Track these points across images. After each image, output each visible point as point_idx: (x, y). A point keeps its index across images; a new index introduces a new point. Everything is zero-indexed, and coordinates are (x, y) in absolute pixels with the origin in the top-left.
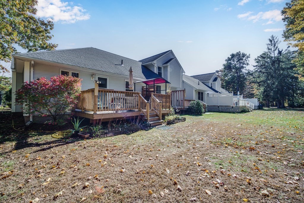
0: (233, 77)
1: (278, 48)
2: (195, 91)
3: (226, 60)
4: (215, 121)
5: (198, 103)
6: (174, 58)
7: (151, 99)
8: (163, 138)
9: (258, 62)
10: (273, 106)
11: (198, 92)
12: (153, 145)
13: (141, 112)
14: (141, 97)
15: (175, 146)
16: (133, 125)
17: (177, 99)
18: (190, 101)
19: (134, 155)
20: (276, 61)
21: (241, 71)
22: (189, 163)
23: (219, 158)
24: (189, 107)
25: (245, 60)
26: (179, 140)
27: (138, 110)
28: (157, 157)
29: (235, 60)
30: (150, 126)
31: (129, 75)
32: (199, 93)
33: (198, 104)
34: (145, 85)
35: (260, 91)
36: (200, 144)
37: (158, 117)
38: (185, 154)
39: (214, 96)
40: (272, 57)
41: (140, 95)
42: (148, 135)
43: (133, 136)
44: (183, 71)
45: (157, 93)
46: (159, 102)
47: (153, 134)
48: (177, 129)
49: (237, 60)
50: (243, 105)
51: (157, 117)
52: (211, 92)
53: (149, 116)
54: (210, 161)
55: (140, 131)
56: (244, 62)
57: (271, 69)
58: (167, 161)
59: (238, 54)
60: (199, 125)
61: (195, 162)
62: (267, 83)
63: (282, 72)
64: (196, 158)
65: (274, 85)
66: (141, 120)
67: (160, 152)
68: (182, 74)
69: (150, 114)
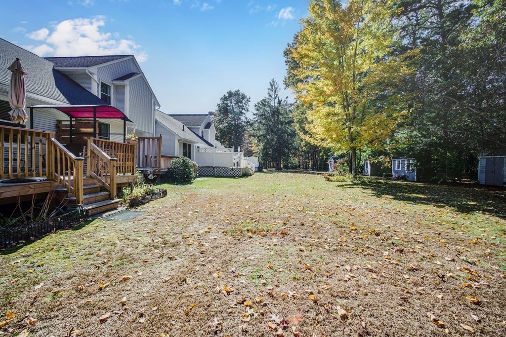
0: (230, 126)
1: (278, 96)
2: (179, 140)
3: (221, 99)
4: (215, 192)
5: (184, 161)
6: (138, 74)
7: (86, 151)
8: (128, 242)
9: (257, 110)
10: (270, 167)
11: (184, 143)
12: (105, 269)
13: (57, 183)
14: (55, 145)
15: (161, 256)
16: (28, 218)
17: (146, 154)
18: (171, 158)
19: (39, 324)
20: (276, 112)
21: (240, 119)
22: (206, 294)
23: (251, 262)
24: (168, 168)
25: (245, 104)
26: (167, 239)
27: (45, 178)
28: (123, 304)
29: (233, 101)
30: (87, 216)
31: (9, 82)
32: (185, 145)
33: (185, 164)
34: (67, 118)
35: (260, 148)
36: (209, 241)
37: (107, 193)
38: (191, 272)
39: (207, 151)
40: (272, 106)
41: (53, 139)
42: (82, 242)
43: (32, 251)
44: (157, 103)
45: (100, 138)
46: (109, 158)
47: (97, 235)
48: (154, 214)
49: (235, 102)
50: (245, 166)
51: (103, 193)
52: (202, 145)
53: (81, 192)
54: (241, 274)
55: (56, 233)
56: (243, 106)
57: (271, 121)
58: (155, 308)
59: (237, 93)
60: (193, 201)
61: (218, 288)
62: (267, 138)
63: (280, 126)
64: (215, 275)
65: (273, 141)
66: (56, 203)
67: (129, 283)
68: (155, 107)
69: (84, 185)
